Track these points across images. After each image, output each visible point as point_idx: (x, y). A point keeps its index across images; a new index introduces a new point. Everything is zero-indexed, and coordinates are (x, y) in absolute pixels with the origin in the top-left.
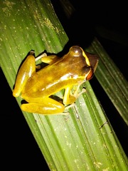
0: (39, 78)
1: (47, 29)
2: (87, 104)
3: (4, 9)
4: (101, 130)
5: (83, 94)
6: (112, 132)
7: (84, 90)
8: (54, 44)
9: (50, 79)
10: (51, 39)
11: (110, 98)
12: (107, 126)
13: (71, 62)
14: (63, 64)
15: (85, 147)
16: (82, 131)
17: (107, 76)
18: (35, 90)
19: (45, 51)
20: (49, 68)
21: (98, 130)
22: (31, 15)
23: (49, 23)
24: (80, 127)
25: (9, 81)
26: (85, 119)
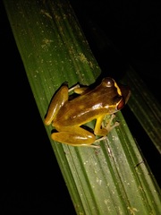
0: (71, 106)
1: (81, 63)
2: (120, 139)
3: (43, 46)
4: (137, 169)
5: (116, 128)
6: (150, 174)
7: (117, 124)
8: (87, 77)
9: (81, 107)
10: (85, 72)
12: (143, 166)
13: (103, 92)
14: (95, 94)
15: (117, 186)
16: (114, 168)
18: (66, 117)
19: (78, 83)
20: (81, 98)
21: (133, 169)
22: (67, 51)
23: (83, 58)
24: (112, 163)
25: (41, 112)
26: (117, 155)
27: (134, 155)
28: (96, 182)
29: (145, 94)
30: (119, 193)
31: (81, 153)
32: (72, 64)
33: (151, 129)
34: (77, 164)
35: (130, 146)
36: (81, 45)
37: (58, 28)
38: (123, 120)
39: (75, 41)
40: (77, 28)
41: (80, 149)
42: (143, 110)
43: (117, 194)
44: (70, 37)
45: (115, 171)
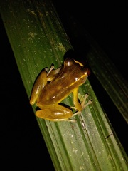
1: (60, 51)
2: (93, 115)
3: (29, 39)
4: (107, 140)
5: (89, 105)
6: (118, 144)
7: (90, 102)
9: (59, 88)
11: (124, 117)
12: (113, 138)
15: (90, 155)
16: (87, 139)
17: (120, 96)
18: (48, 99)
21: (104, 140)
22: (49, 42)
23: (62, 47)
24: (86, 136)
26: (90, 128)
27: (105, 128)
28: (73, 152)
29: (116, 76)
30: (92, 161)
31: (60, 127)
32: (53, 53)
33: (121, 105)
34: (57, 136)
35: (101, 120)
36: (60, 36)
37: (41, 24)
38: (96, 99)
39: (55, 33)
40: (58, 22)
41: (59, 124)
42: (114, 89)
43: (90, 162)
44: (51, 30)
45: (88, 142)
